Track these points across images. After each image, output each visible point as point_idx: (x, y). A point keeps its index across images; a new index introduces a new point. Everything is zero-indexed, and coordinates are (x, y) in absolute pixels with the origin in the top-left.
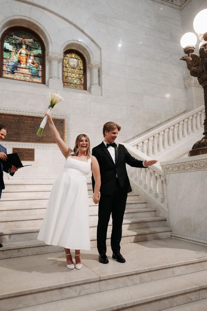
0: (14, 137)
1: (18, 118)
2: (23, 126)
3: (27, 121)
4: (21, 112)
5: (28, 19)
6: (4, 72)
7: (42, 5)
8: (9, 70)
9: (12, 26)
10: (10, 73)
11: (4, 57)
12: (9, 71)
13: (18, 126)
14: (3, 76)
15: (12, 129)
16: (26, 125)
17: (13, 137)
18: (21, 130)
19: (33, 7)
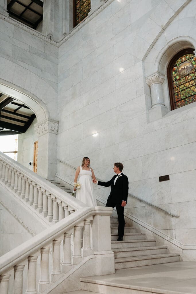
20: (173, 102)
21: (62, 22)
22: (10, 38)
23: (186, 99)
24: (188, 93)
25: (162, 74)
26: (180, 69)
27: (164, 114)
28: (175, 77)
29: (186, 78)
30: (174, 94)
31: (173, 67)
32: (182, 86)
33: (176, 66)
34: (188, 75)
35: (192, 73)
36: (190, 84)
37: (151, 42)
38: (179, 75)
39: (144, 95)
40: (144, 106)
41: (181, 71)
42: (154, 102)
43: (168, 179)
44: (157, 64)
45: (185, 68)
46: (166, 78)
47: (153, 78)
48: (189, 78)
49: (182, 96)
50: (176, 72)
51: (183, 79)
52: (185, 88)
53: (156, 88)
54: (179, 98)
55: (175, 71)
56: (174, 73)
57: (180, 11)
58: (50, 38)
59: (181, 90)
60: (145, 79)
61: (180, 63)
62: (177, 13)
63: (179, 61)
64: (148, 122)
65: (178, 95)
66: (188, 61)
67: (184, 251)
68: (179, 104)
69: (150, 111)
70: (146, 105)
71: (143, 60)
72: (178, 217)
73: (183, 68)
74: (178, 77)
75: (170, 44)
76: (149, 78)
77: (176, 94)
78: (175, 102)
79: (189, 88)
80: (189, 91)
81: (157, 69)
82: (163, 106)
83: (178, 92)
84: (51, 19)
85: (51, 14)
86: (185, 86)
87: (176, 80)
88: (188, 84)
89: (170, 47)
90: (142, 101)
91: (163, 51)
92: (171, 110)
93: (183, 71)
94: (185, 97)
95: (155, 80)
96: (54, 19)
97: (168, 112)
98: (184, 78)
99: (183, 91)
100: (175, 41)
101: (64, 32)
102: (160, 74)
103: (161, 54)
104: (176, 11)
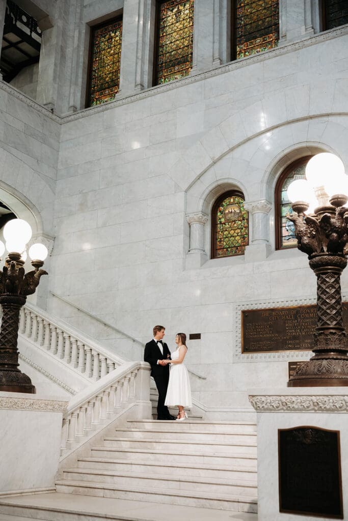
0: (291, 344)
1: (295, 312)
2: (304, 324)
3: (309, 315)
4: (298, 301)
5: (304, 145)
6: (283, 238)
7: (324, 112)
8: (291, 233)
9: (289, 162)
10: (293, 238)
11: (284, 214)
12: (291, 235)
13: (296, 325)
14: (281, 245)
15: (287, 331)
16: (308, 320)
17: (289, 344)
18: (300, 331)
19: (311, 120)
20: (214, 248)
21: (70, 86)
22: (2, 113)
23: (229, 249)
24: (232, 243)
25: (206, 214)
26: (227, 211)
27: (203, 262)
28: (220, 219)
29: (232, 224)
30: (217, 239)
31: (219, 207)
32: (227, 232)
33: (223, 206)
34: (235, 221)
35: (239, 221)
36: (235, 233)
37: (199, 172)
38: (225, 218)
39: (182, 236)
40: (181, 249)
41: (228, 214)
42: (193, 246)
43: (200, 338)
44: (202, 201)
45: (232, 212)
46: (209, 218)
47: (195, 217)
48: (235, 225)
49: (225, 243)
50: (222, 214)
51: (228, 224)
52: (229, 235)
53: (196, 228)
54: (221, 246)
55: (220, 211)
56: (219, 214)
57: (235, 148)
58: (51, 111)
59: (224, 236)
60: (186, 215)
61: (228, 204)
62: (232, 150)
63: (227, 201)
64: (184, 269)
65: (220, 241)
66: (237, 205)
67: (207, 413)
68: (220, 252)
69: (187, 255)
70: (184, 248)
71: (186, 192)
72: (204, 379)
73: (230, 211)
74: (223, 220)
75: (220, 182)
76: (191, 216)
77: (219, 240)
78: (217, 250)
79: (234, 237)
80: (233, 241)
81: (200, 208)
82: (202, 252)
83: (221, 239)
84: (54, 79)
85: (55, 71)
86: (229, 233)
87: (221, 223)
88: (233, 231)
89: (219, 186)
90: (179, 241)
91: (210, 188)
92: (211, 259)
93: (230, 215)
94: (228, 247)
95: (196, 219)
96: (58, 80)
97: (207, 260)
98: (230, 224)
99: (227, 239)
100: (226, 181)
101: (72, 103)
102: (204, 214)
103: (207, 192)
104: (231, 147)
